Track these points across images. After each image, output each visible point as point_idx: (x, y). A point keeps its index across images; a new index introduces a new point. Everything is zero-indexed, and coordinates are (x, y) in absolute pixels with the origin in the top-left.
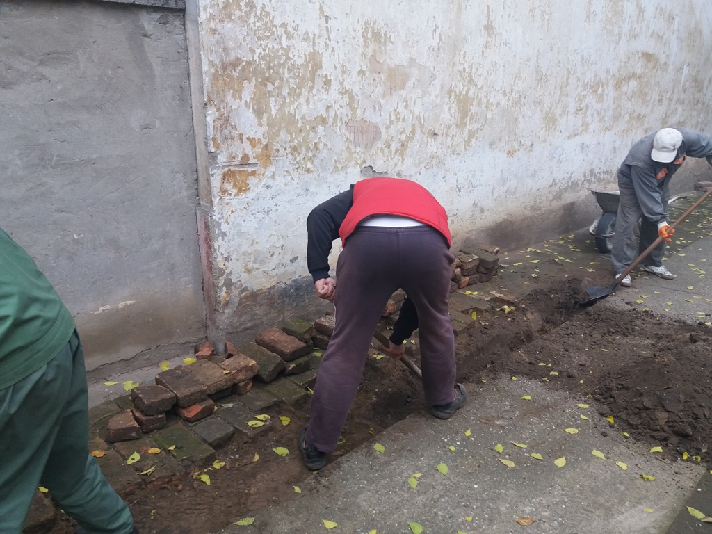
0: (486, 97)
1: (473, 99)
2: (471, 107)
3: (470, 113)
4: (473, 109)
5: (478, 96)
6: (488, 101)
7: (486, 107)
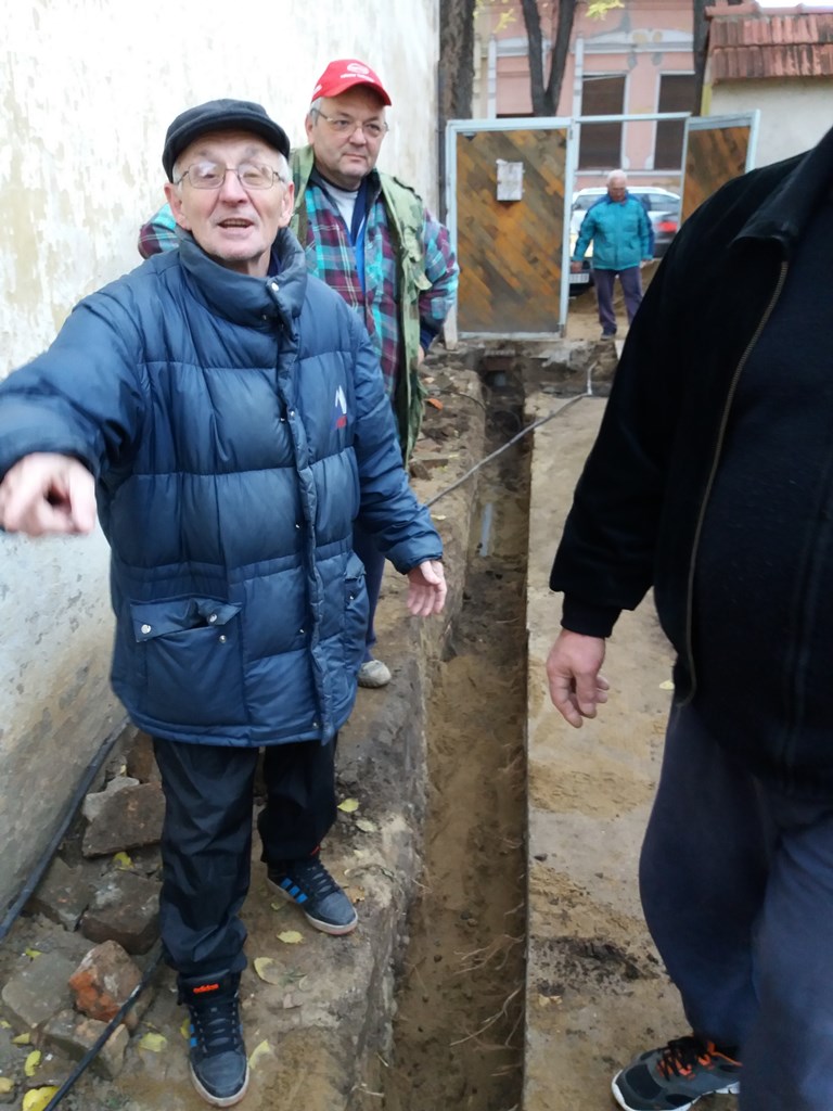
0: (80, 186)
1: (42, 193)
2: (42, 225)
3: (42, 247)
4: (51, 230)
5: (54, 181)
6: (88, 200)
7: (87, 222)
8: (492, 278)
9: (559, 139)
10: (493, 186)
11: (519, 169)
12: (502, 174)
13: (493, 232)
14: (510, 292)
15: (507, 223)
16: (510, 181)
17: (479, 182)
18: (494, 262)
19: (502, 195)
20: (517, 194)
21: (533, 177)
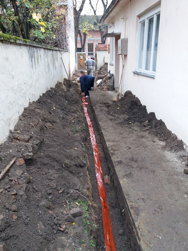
8: (80, 65)
9: (85, 54)
10: (80, 58)
11: (82, 56)
12: (81, 57)
13: (80, 61)
14: (82, 66)
15: (81, 61)
16: (82, 57)
17: (79, 57)
18: (80, 64)
19: (81, 58)
20: (82, 58)
21: (83, 57)
